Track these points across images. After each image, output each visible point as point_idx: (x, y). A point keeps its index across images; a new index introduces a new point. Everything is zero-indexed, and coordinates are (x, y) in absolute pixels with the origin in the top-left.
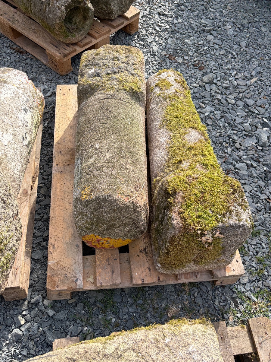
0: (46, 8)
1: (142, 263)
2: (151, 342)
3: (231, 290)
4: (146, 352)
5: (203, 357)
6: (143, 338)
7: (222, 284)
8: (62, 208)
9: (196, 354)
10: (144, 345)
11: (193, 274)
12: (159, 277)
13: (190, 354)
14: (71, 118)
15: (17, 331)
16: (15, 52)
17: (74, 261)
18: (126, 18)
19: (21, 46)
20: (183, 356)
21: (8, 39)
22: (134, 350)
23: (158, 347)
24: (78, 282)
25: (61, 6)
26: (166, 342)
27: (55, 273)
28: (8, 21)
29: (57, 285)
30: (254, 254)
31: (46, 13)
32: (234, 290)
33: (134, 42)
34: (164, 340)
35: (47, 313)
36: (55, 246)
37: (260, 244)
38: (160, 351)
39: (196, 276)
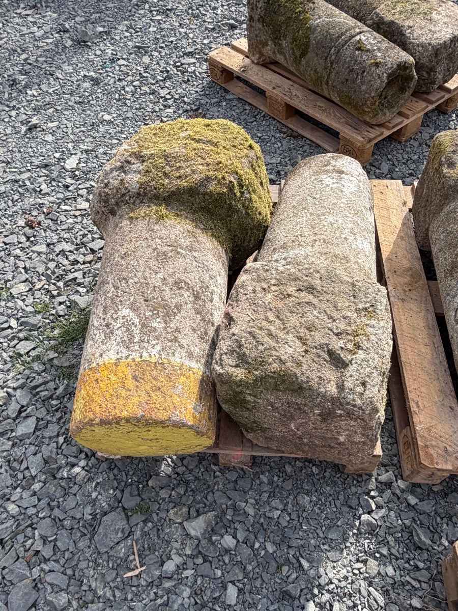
0: (357, 77)
8: (416, 351)
14: (399, 225)
15: (365, 517)
16: (287, 136)
17: (452, 429)
18: (448, 91)
19: (295, 128)
21: (275, 119)
25: (383, 74)
27: (428, 443)
28: (283, 96)
29: (436, 461)
31: (357, 84)
33: (451, 122)
35: (406, 499)
36: (419, 403)
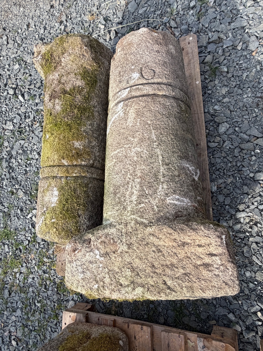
1: (141, 346)
2: (108, 288)
3: (82, 298)
4: (112, 281)
5: (76, 268)
6: (113, 292)
7: (87, 304)
9: (80, 271)
10: (113, 287)
11: (100, 324)
12: (128, 327)
13: (83, 272)
20: (88, 272)
22: (121, 285)
23: (104, 282)
24: (202, 345)
26: (97, 285)
30: (59, 323)
32: (80, 298)
34: (98, 287)
37: (52, 331)
38: (103, 279)
39: (99, 319)
